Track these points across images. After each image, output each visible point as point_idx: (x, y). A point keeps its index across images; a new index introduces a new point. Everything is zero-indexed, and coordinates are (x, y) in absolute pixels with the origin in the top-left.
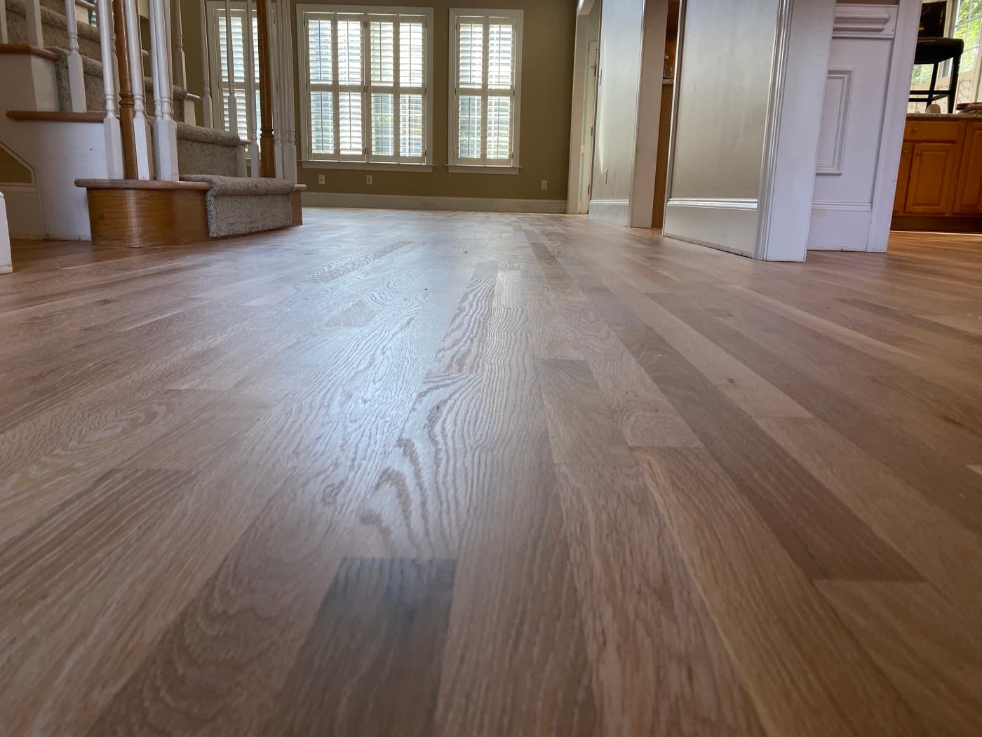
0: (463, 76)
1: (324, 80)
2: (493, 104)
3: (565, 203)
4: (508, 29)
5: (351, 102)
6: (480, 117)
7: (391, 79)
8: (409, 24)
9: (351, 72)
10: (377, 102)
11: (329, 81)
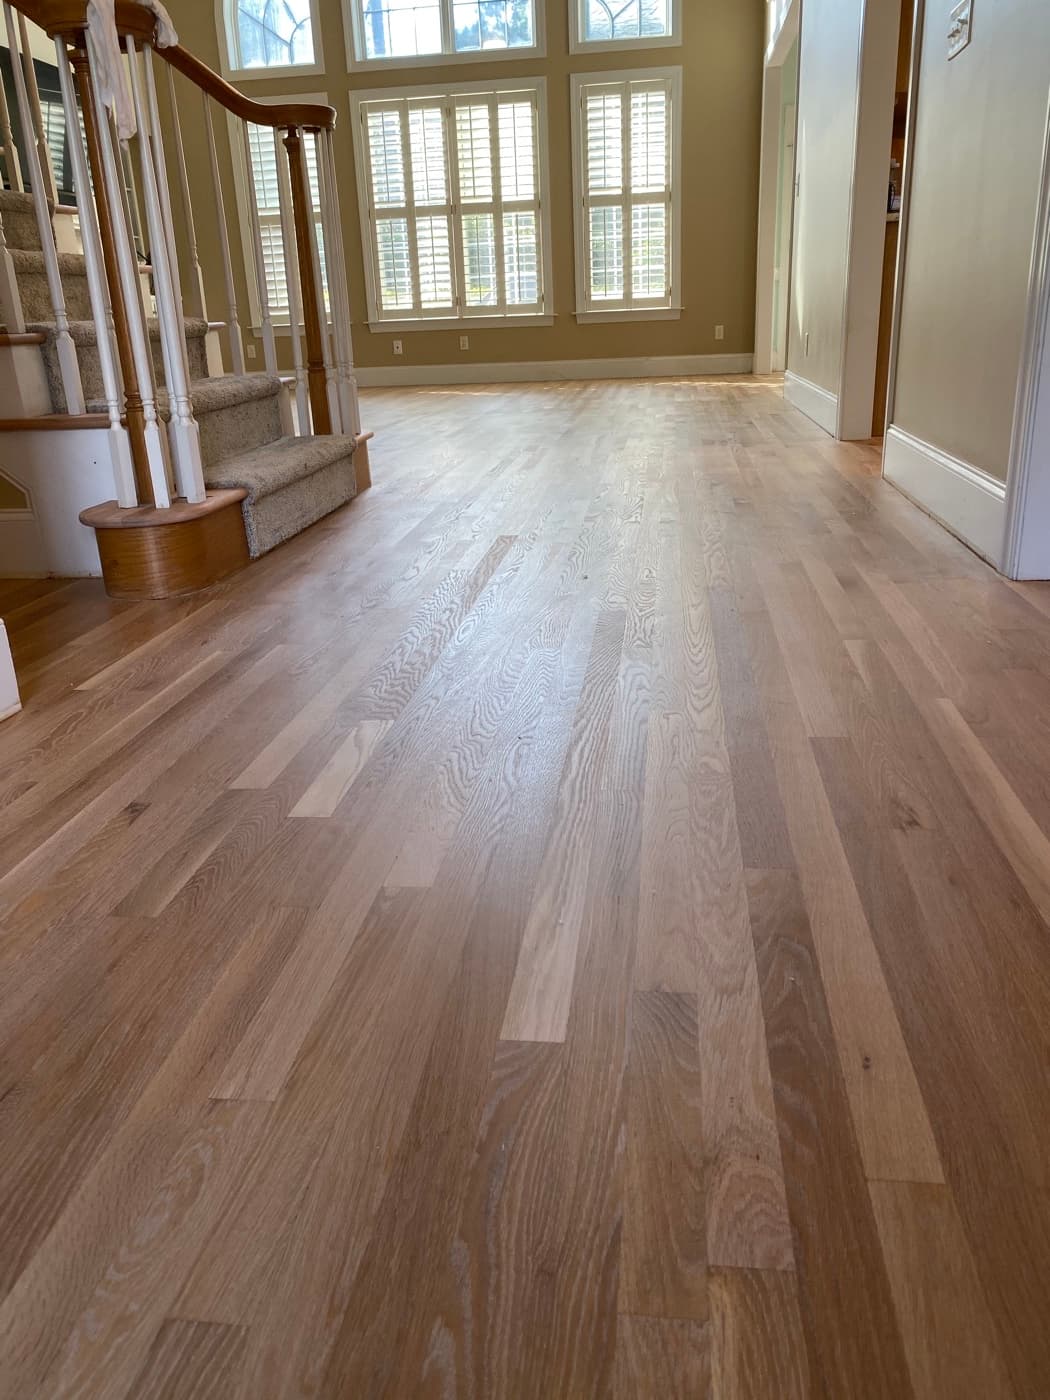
0: (594, 178)
1: (393, 202)
2: (640, 216)
3: (752, 357)
4: (660, 97)
5: (434, 231)
6: (621, 236)
7: (489, 191)
8: (511, 105)
9: (430, 187)
10: (470, 227)
11: (399, 201)
